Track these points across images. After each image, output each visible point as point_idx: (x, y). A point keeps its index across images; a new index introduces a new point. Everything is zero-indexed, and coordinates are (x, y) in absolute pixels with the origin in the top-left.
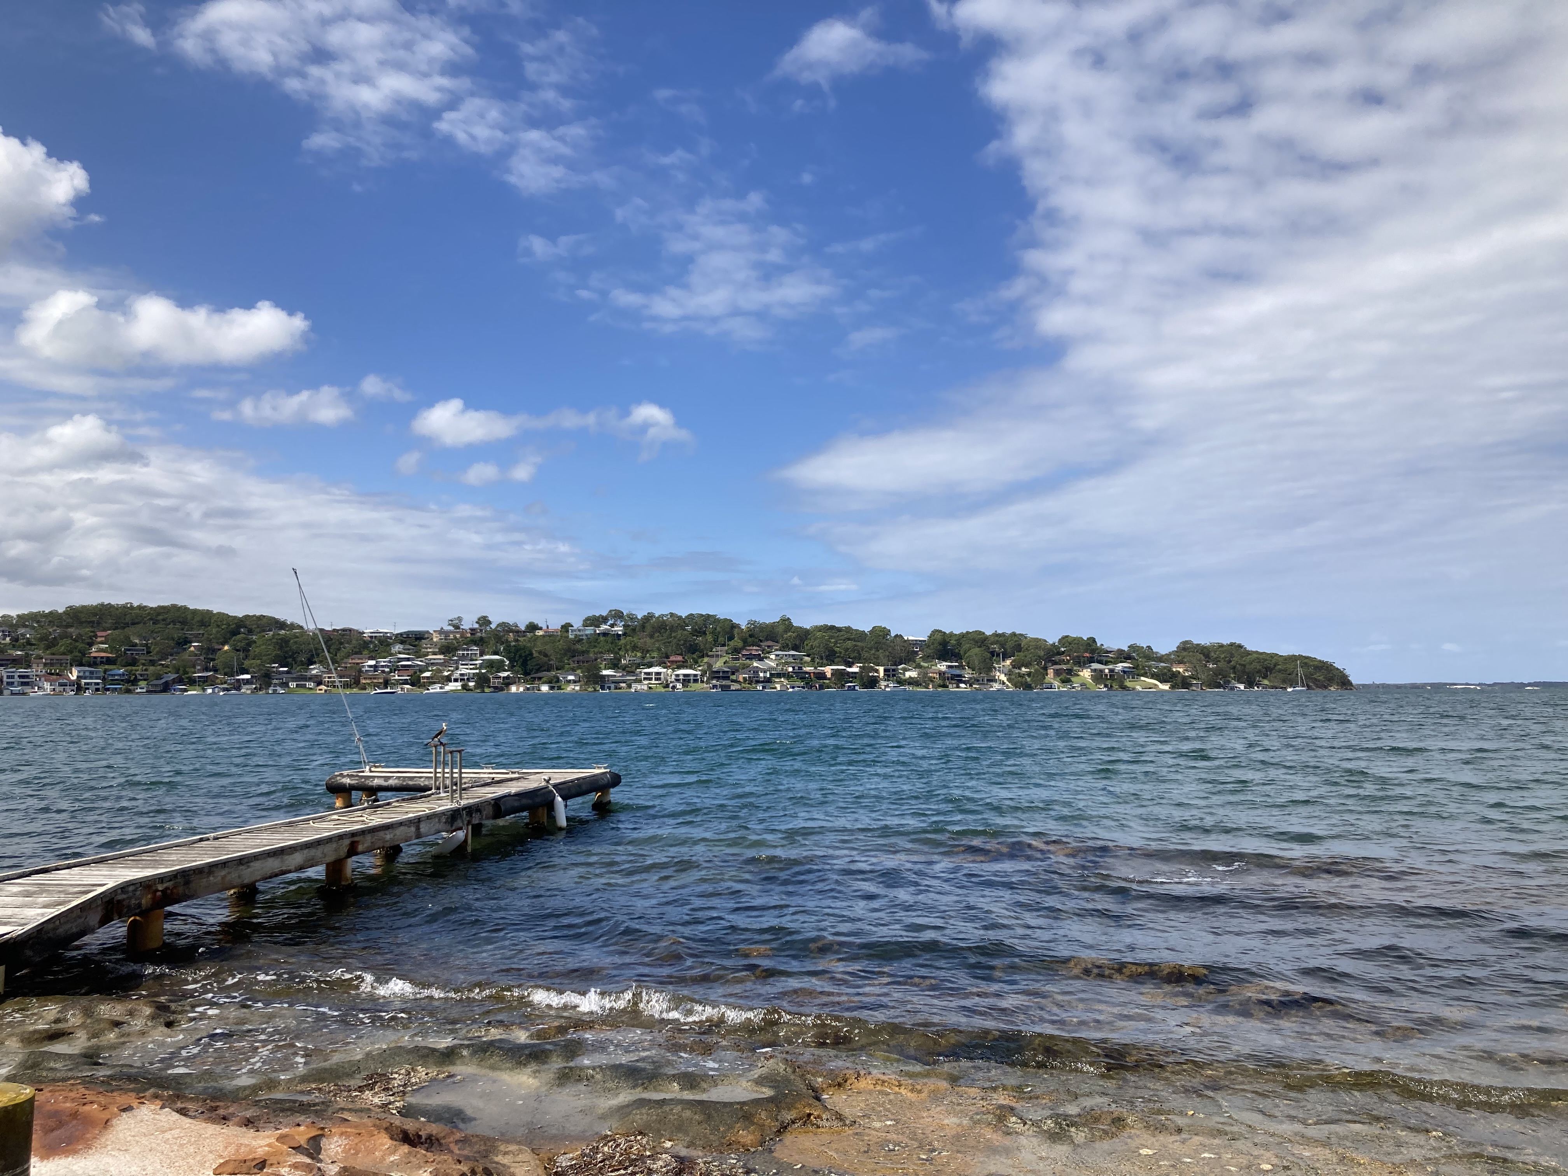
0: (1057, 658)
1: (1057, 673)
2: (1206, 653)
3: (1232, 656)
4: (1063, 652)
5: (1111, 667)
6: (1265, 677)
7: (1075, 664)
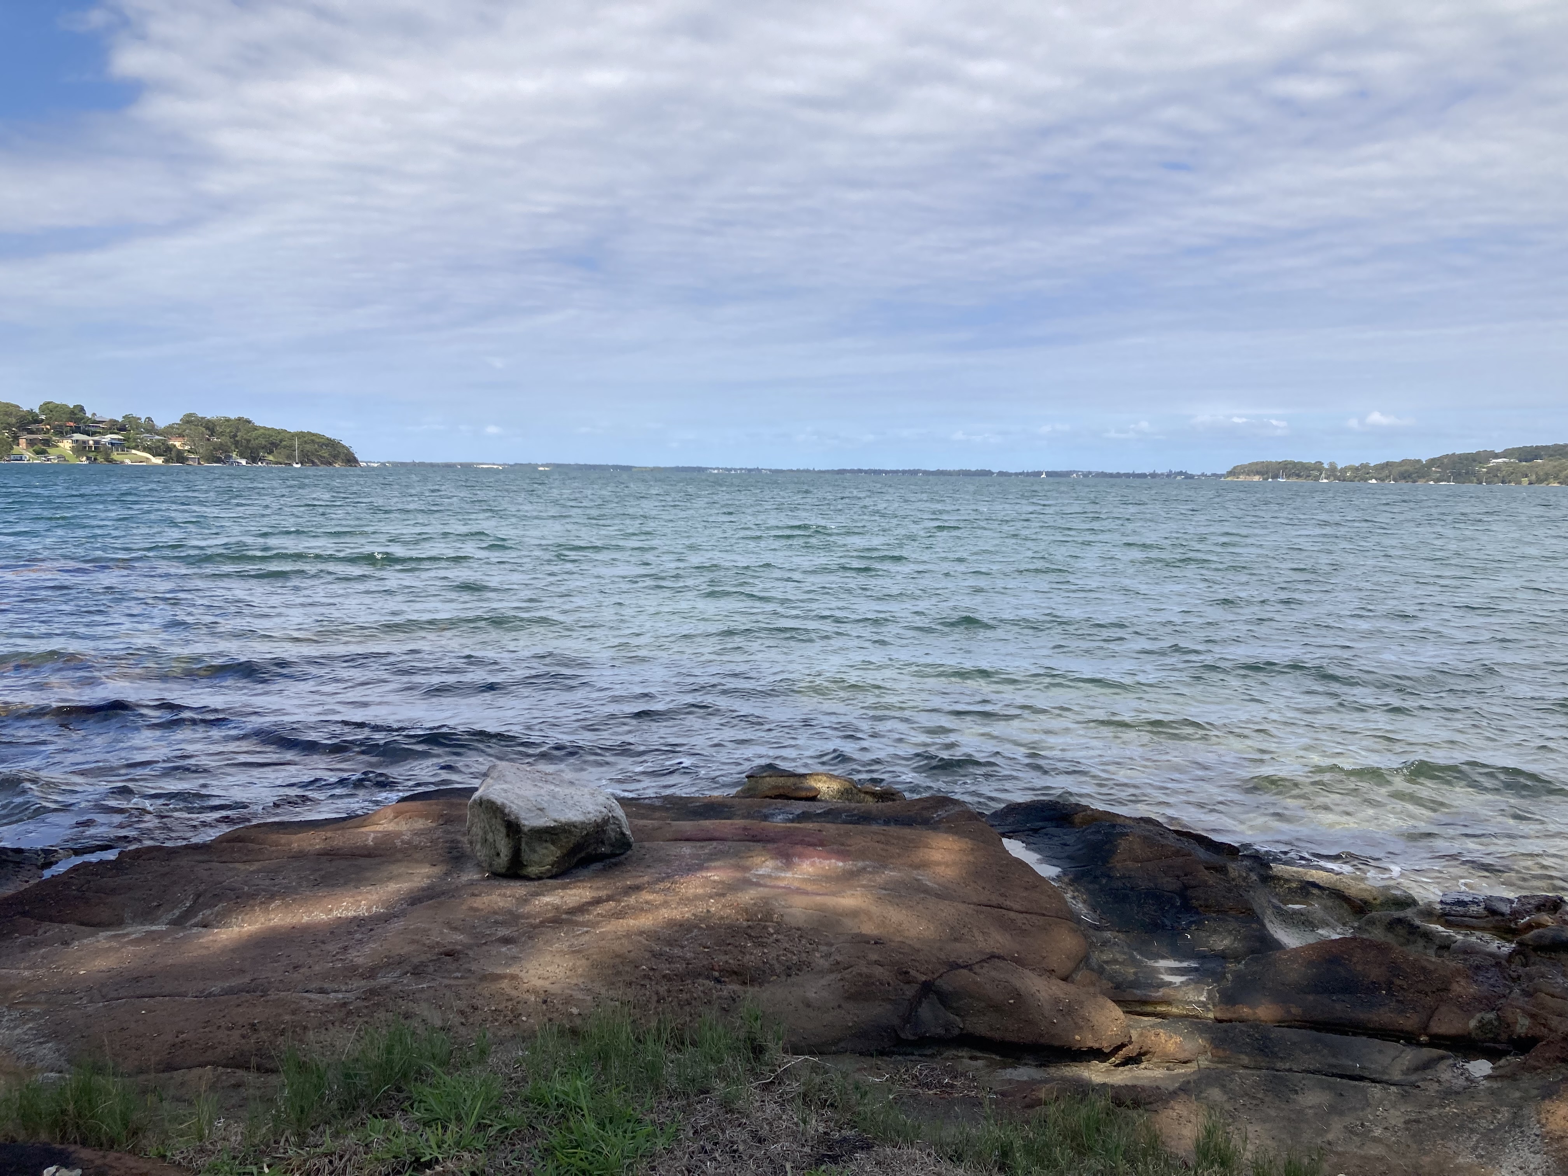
0: (33, 427)
1: (31, 443)
2: (210, 427)
3: (238, 430)
4: (42, 420)
5: (96, 438)
6: (271, 452)
7: (55, 434)
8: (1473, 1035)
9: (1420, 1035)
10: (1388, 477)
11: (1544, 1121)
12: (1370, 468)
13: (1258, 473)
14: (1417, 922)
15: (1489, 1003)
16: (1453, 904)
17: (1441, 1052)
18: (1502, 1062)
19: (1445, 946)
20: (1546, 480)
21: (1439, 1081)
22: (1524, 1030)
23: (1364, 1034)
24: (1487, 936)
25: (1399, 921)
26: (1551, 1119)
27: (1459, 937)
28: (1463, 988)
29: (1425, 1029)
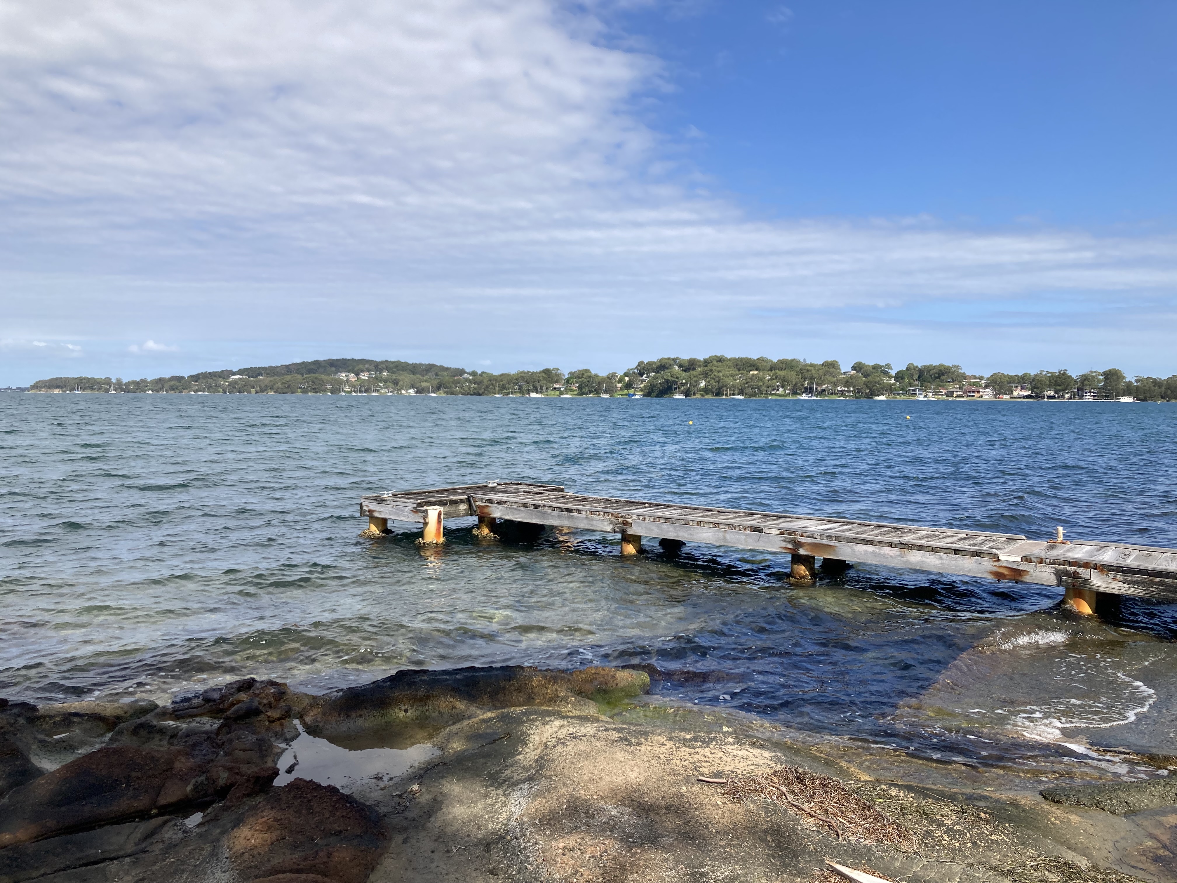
8: (190, 796)
9: (151, 810)
10: (161, 389)
11: (232, 846)
12: (148, 382)
13: (58, 387)
14: (155, 722)
15: (202, 769)
16: (181, 702)
17: (165, 818)
18: (210, 810)
19: (174, 735)
20: (266, 390)
21: (163, 841)
22: (224, 781)
23: (107, 824)
24: (205, 719)
25: (141, 726)
26: (236, 842)
27: (184, 726)
28: (182, 764)
29: (154, 804)
